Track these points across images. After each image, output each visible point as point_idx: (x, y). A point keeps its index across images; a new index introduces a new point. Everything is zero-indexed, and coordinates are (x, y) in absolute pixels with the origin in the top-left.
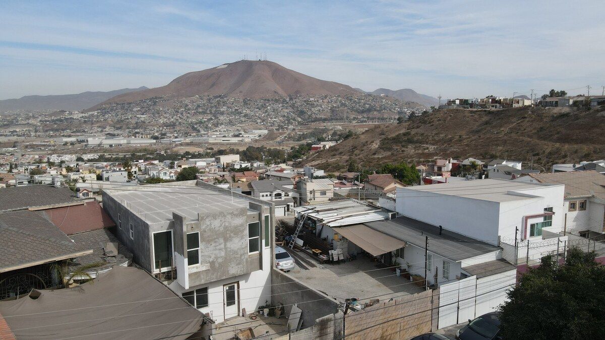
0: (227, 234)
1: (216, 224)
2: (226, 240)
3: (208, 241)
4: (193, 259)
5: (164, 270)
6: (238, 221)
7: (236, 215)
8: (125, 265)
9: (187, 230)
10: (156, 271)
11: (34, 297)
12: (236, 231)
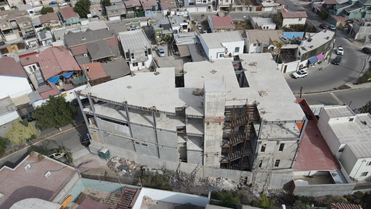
0: (140, 53)
1: (137, 51)
2: (140, 54)
3: (136, 55)
4: (133, 58)
5: (128, 59)
6: (142, 51)
7: (142, 50)
8: (121, 57)
9: (131, 53)
10: (127, 59)
11: (106, 62)
12: (142, 53)
